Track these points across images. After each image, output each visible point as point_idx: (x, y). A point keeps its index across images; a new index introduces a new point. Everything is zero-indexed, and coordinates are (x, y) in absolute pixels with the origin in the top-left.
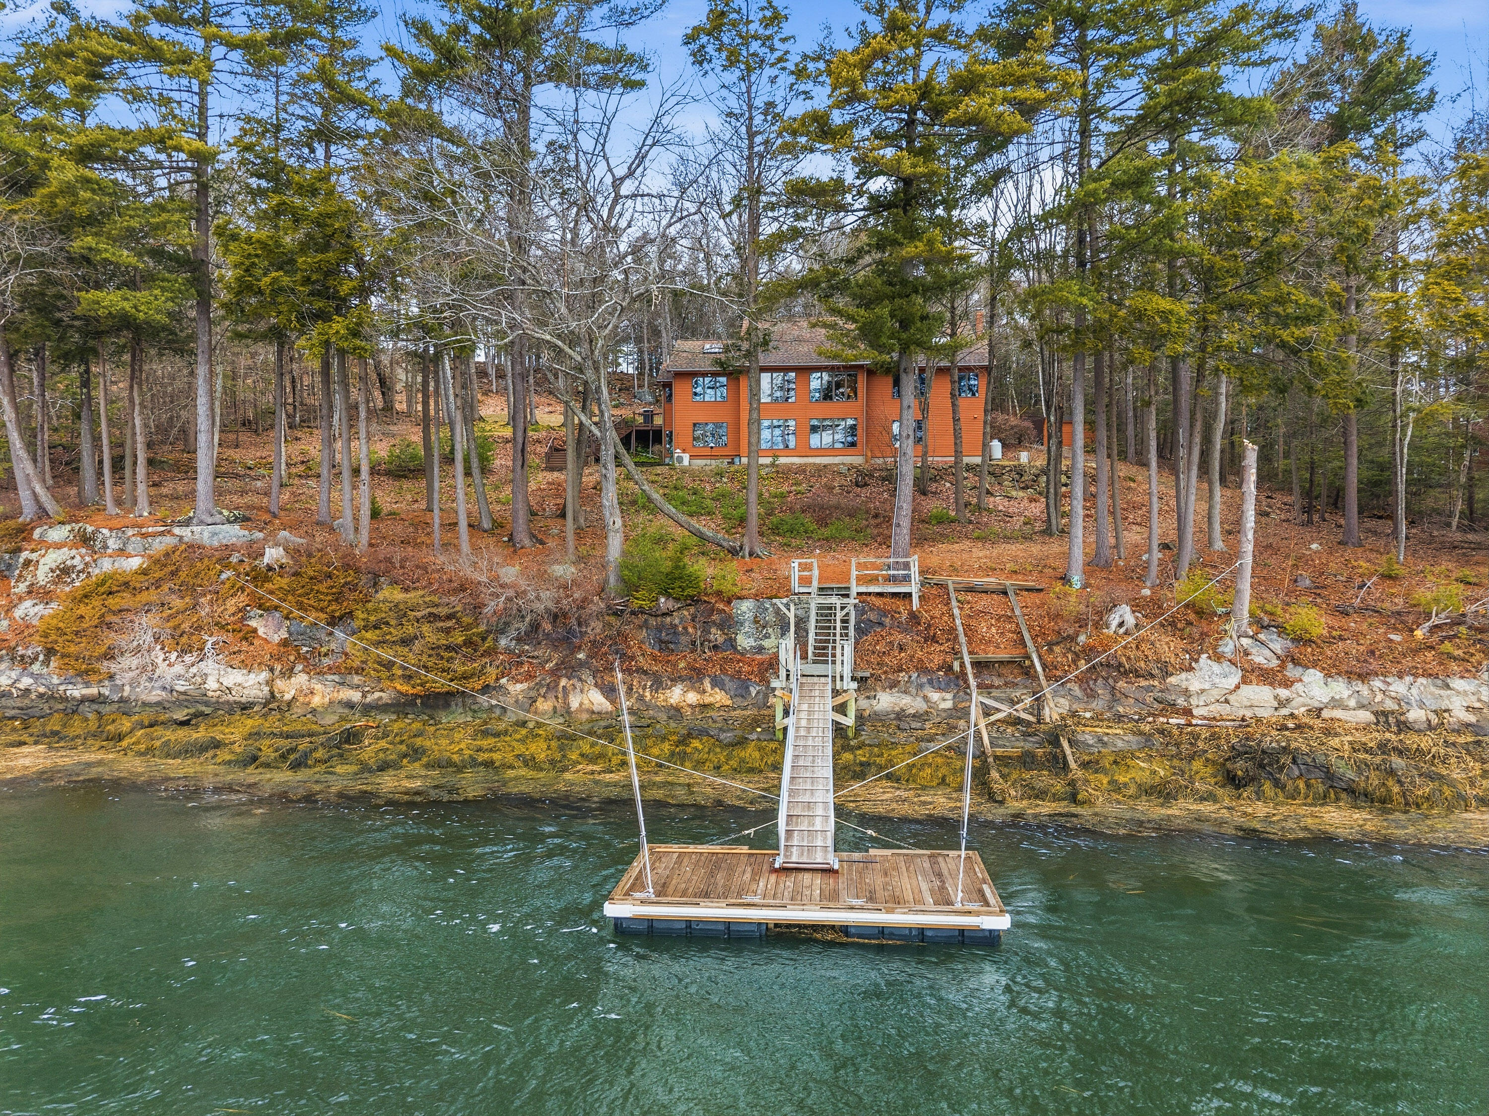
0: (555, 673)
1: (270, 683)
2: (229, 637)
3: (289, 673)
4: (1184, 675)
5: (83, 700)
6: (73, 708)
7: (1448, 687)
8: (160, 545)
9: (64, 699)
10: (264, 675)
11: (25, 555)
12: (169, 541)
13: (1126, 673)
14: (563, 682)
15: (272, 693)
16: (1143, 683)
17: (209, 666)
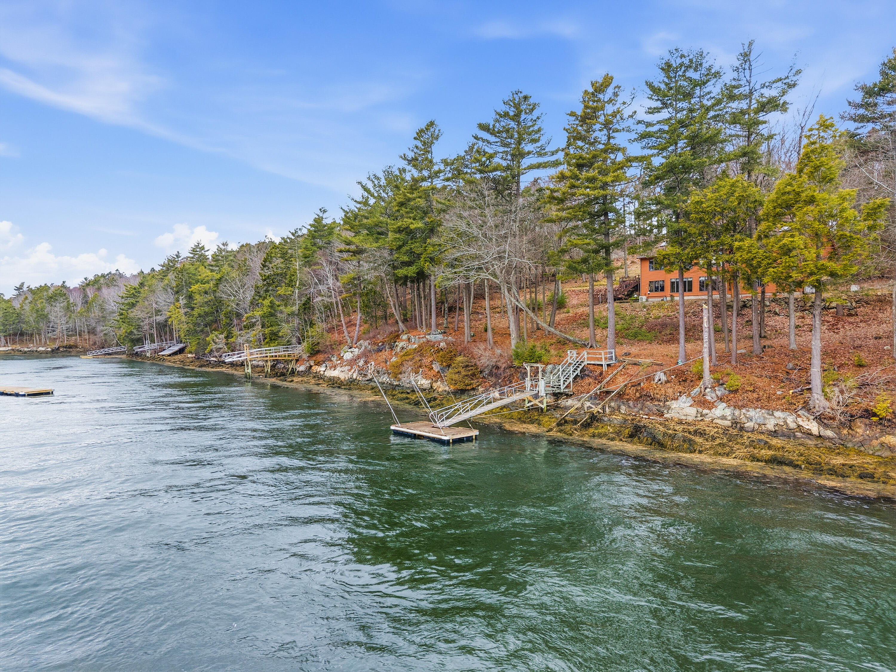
0: (491, 386)
1: (431, 384)
2: (427, 369)
3: (436, 381)
4: (673, 401)
5: (397, 385)
6: (394, 387)
7: (773, 415)
8: (422, 341)
9: (393, 385)
10: (429, 381)
11: (397, 343)
12: (424, 339)
13: (652, 399)
14: (491, 389)
15: (431, 387)
16: (656, 403)
17: (419, 377)
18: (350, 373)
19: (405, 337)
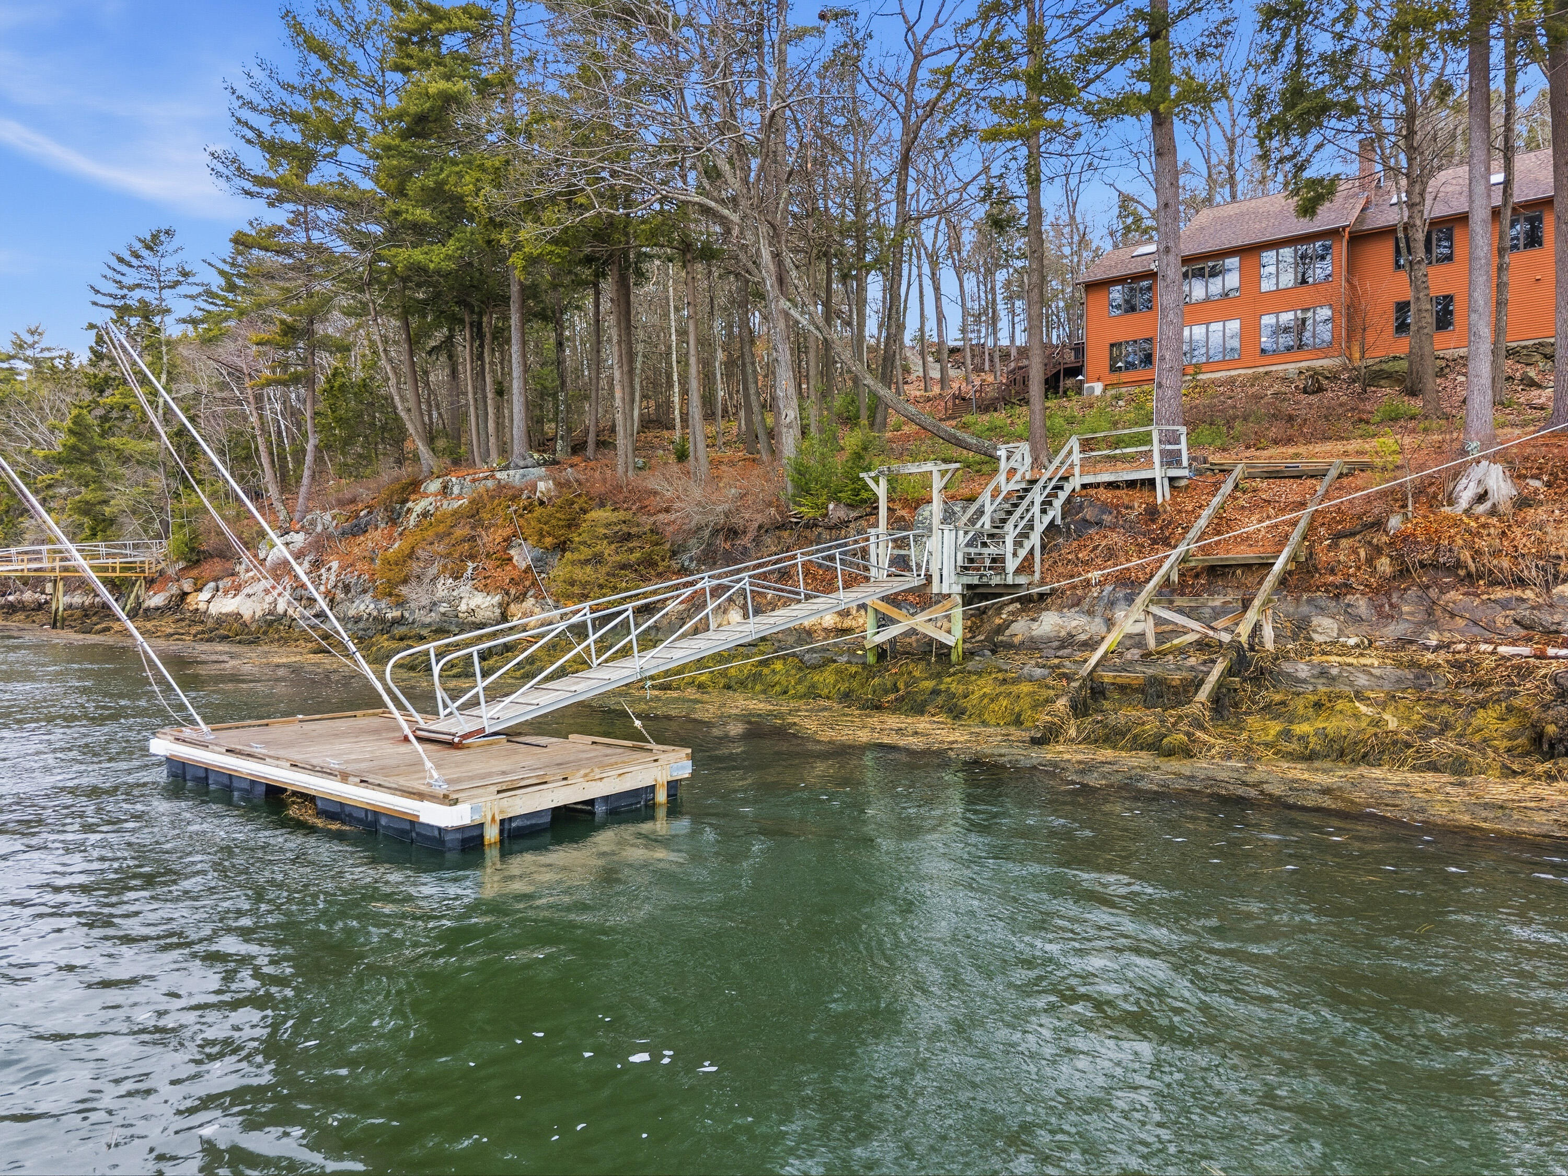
1: (503, 606)
2: (490, 564)
3: (522, 597)
6: (387, 629)
8: (481, 487)
9: (383, 621)
10: (498, 598)
11: (410, 504)
12: (490, 484)
13: (1467, 579)
15: (504, 616)
17: (465, 589)
18: (269, 599)
19: (434, 486)
